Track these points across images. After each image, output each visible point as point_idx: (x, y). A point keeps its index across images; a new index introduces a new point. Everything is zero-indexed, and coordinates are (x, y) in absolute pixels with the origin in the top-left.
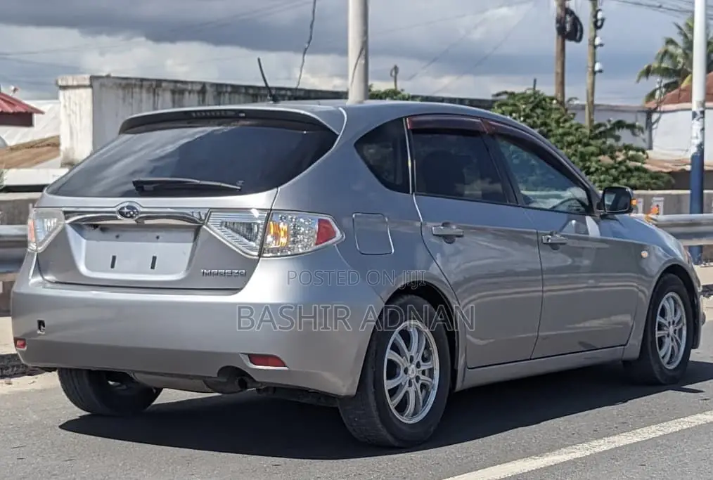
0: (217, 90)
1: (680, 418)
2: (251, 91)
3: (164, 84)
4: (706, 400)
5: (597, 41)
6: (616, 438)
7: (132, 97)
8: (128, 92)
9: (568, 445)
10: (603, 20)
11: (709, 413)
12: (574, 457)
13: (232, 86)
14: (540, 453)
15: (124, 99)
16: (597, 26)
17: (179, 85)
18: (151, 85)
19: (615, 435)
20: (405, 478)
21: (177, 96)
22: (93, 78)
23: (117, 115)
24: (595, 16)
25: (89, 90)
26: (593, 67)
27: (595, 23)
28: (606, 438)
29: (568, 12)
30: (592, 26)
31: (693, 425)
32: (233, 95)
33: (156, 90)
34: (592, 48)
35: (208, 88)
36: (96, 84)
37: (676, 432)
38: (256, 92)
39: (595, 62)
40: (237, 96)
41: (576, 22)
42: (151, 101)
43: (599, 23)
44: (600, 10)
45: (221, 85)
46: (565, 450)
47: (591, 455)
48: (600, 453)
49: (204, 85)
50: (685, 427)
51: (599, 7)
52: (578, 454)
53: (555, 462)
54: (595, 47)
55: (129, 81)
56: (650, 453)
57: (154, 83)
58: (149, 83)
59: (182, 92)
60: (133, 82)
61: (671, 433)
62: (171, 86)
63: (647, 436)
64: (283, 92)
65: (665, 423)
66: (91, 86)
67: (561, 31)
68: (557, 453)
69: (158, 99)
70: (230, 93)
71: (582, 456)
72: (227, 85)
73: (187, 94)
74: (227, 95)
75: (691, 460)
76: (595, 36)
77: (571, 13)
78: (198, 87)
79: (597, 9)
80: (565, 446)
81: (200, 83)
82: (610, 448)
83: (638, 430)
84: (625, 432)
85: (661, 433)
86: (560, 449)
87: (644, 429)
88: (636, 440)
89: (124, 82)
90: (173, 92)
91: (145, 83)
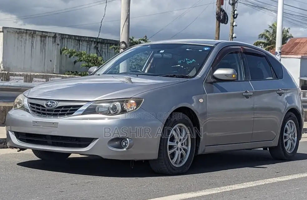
0: (61, 37)
1: (265, 179)
2: (77, 38)
3: (37, 33)
4: (277, 172)
5: (234, 24)
6: (233, 186)
7: (22, 38)
8: (20, 35)
9: (209, 188)
10: (237, 15)
11: (279, 177)
12: (212, 193)
13: (69, 35)
14: (195, 191)
15: (18, 39)
16: (235, 17)
17: (44, 33)
18: (31, 33)
19: (233, 185)
20: (125, 199)
21: (43, 39)
22: (4, 28)
23: (14, 46)
24: (234, 13)
25: (2, 33)
26: (232, 35)
27: (234, 16)
28: (228, 186)
29: (222, 10)
30: (232, 17)
31: (271, 182)
32: (69, 39)
33: (33, 35)
34: (232, 26)
35: (57, 35)
36: (5, 31)
37: (262, 185)
38: (80, 39)
39: (233, 33)
40: (70, 40)
41: (225, 15)
42: (31, 40)
43: (235, 16)
44: (236, 10)
45: (63, 34)
46: (207, 190)
47: (220, 192)
48: (224, 192)
49: (56, 34)
50: (267, 183)
51: (236, 9)
52: (214, 192)
53: (202, 195)
54: (233, 26)
55: (21, 30)
56: (250, 193)
57: (32, 32)
58: (30, 32)
59: (45, 37)
60: (23, 31)
61: (260, 185)
62: (40, 34)
63: (248, 186)
64: (92, 39)
65: (258, 181)
66: (3, 32)
67: (218, 18)
68: (203, 191)
69: (34, 39)
70: (67, 38)
71: (216, 193)
72: (66, 35)
73: (47, 37)
74: (66, 39)
75: (270, 196)
76: (234, 22)
77: (223, 11)
78: (53, 35)
79: (235, 9)
80: (208, 189)
81: (54, 33)
82: (230, 190)
83: (244, 183)
84: (238, 184)
85: (255, 185)
86: (205, 189)
87: (247, 183)
88: (243, 187)
89: (19, 31)
90: (41, 37)
91: (28, 32)
